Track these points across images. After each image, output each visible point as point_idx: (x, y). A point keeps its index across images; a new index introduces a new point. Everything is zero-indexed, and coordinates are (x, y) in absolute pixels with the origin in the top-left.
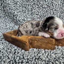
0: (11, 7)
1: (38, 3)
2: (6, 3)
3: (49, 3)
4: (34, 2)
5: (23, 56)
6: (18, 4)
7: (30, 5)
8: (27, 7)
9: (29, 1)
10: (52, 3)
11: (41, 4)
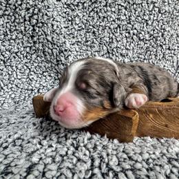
0: (57, 27)
1: (129, 25)
4: (119, 22)
5: (127, 154)
7: (107, 28)
8: (100, 32)
9: (106, 19)
10: (162, 31)
11: (135, 29)
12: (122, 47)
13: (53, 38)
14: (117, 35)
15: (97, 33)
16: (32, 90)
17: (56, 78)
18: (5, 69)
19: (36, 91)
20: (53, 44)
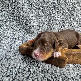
1: (59, 6)
2: (19, 3)
3: (70, 7)
6: (34, 5)
7: (49, 7)
10: (74, 8)
11: (62, 7)
12: (55, 16)
13: (23, 14)
14: (53, 11)
15: (44, 10)
16: (15, 38)
17: (26, 31)
18: (1, 30)
19: (17, 39)
20: (23, 17)
